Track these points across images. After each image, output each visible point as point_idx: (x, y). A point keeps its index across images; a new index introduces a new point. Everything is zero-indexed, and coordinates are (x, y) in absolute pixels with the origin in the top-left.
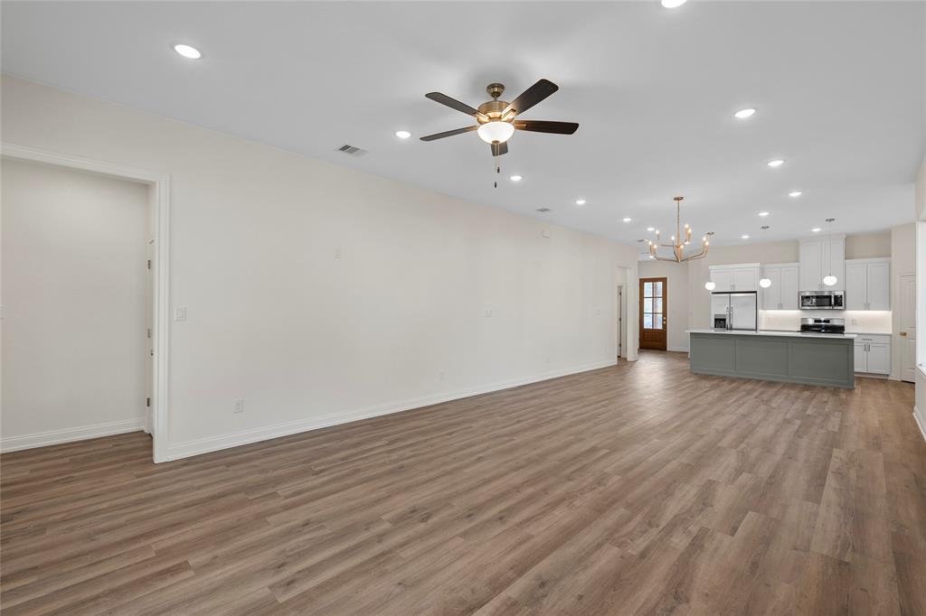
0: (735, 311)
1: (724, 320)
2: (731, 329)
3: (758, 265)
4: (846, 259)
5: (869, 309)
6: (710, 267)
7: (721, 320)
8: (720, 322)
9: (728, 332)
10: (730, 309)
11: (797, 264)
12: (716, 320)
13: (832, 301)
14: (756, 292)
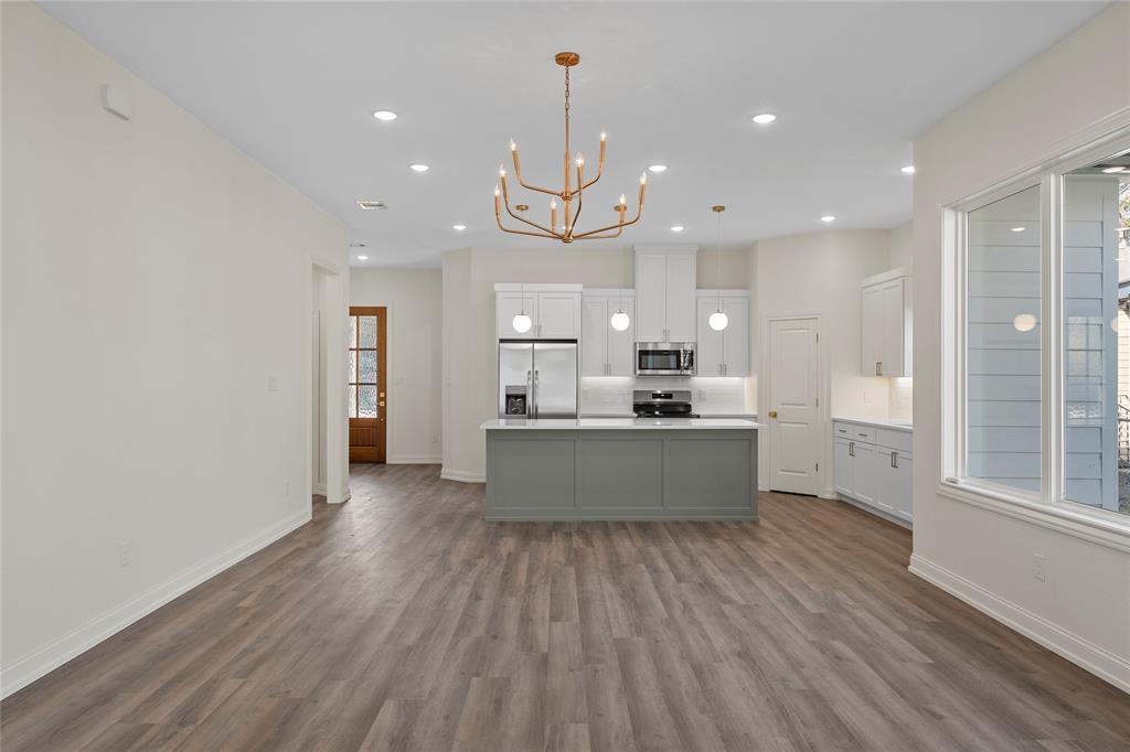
0: (544, 379)
1: (524, 397)
2: (536, 416)
3: (579, 287)
4: (698, 288)
5: (725, 375)
6: (497, 287)
7: (517, 397)
8: (517, 402)
9: (531, 424)
10: (534, 374)
11: (630, 292)
12: (508, 397)
13: (678, 360)
14: (575, 341)
